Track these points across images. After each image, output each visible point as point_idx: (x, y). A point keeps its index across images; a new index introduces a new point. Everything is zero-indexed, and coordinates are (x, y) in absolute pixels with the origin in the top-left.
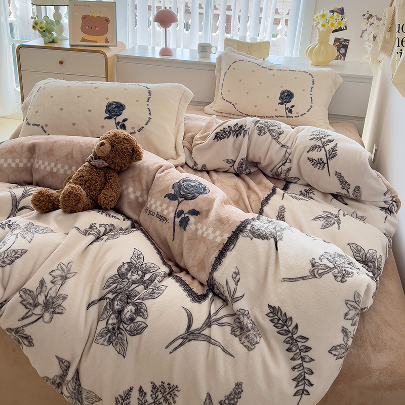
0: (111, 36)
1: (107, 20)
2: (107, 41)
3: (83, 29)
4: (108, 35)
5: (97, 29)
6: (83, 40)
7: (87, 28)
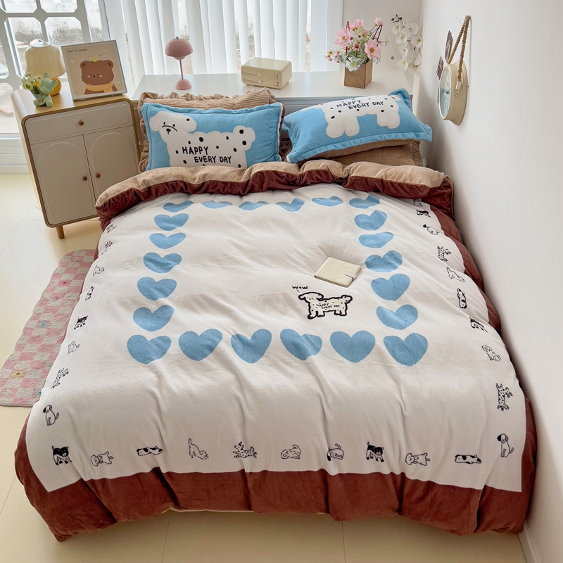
0: (118, 82)
1: (110, 64)
2: (114, 89)
3: (85, 79)
4: (115, 82)
5: (101, 76)
6: (87, 92)
7: (89, 76)
